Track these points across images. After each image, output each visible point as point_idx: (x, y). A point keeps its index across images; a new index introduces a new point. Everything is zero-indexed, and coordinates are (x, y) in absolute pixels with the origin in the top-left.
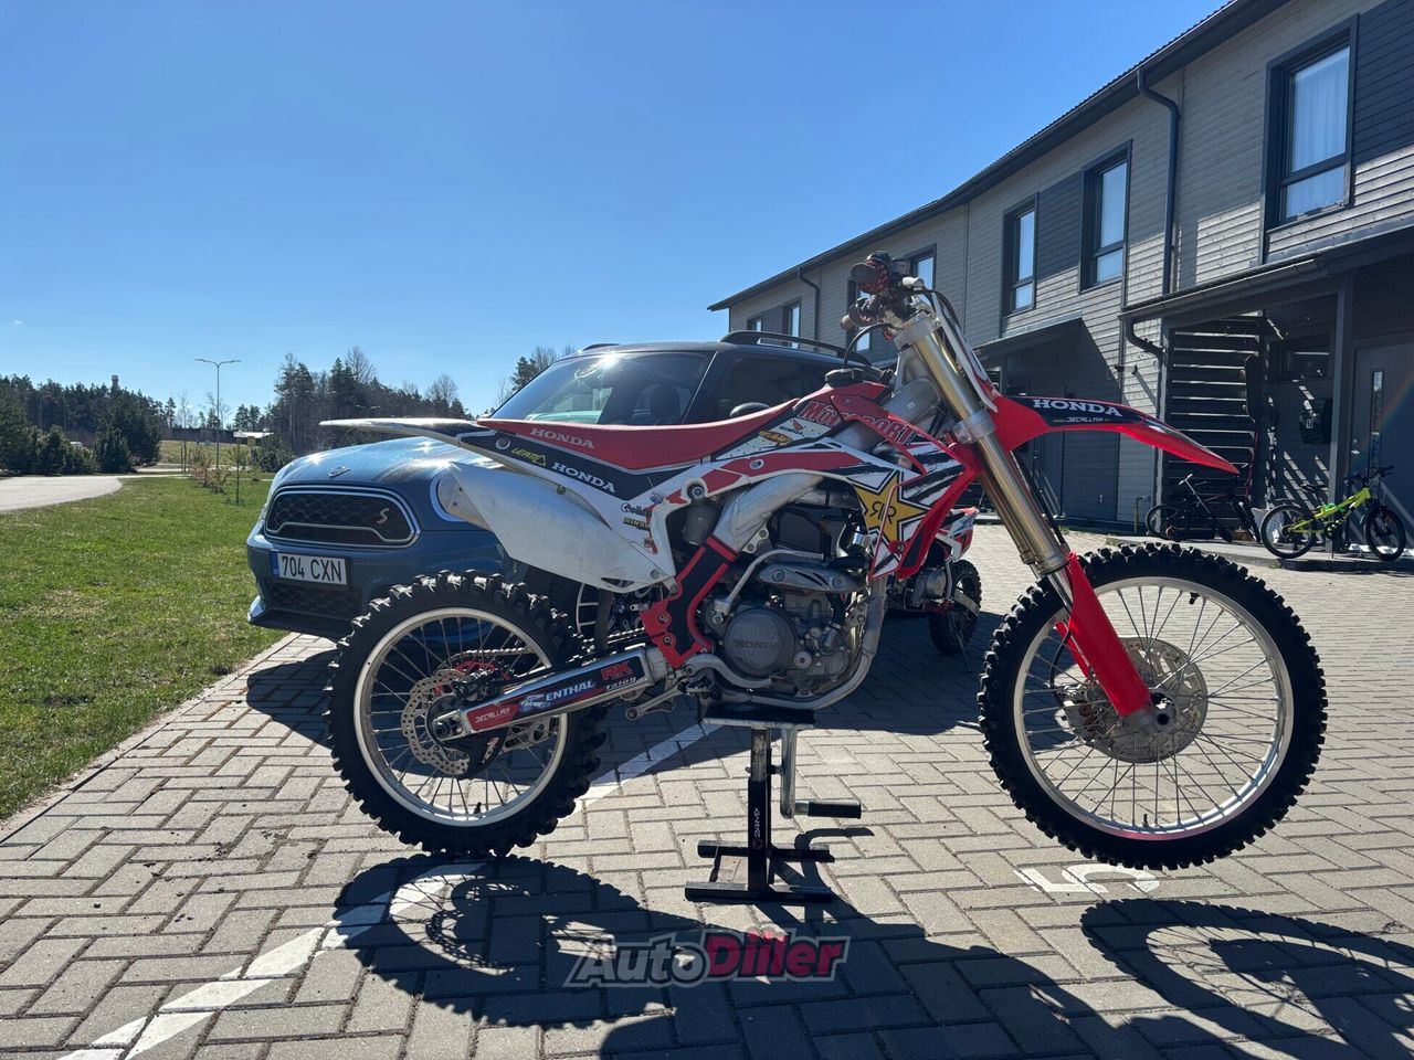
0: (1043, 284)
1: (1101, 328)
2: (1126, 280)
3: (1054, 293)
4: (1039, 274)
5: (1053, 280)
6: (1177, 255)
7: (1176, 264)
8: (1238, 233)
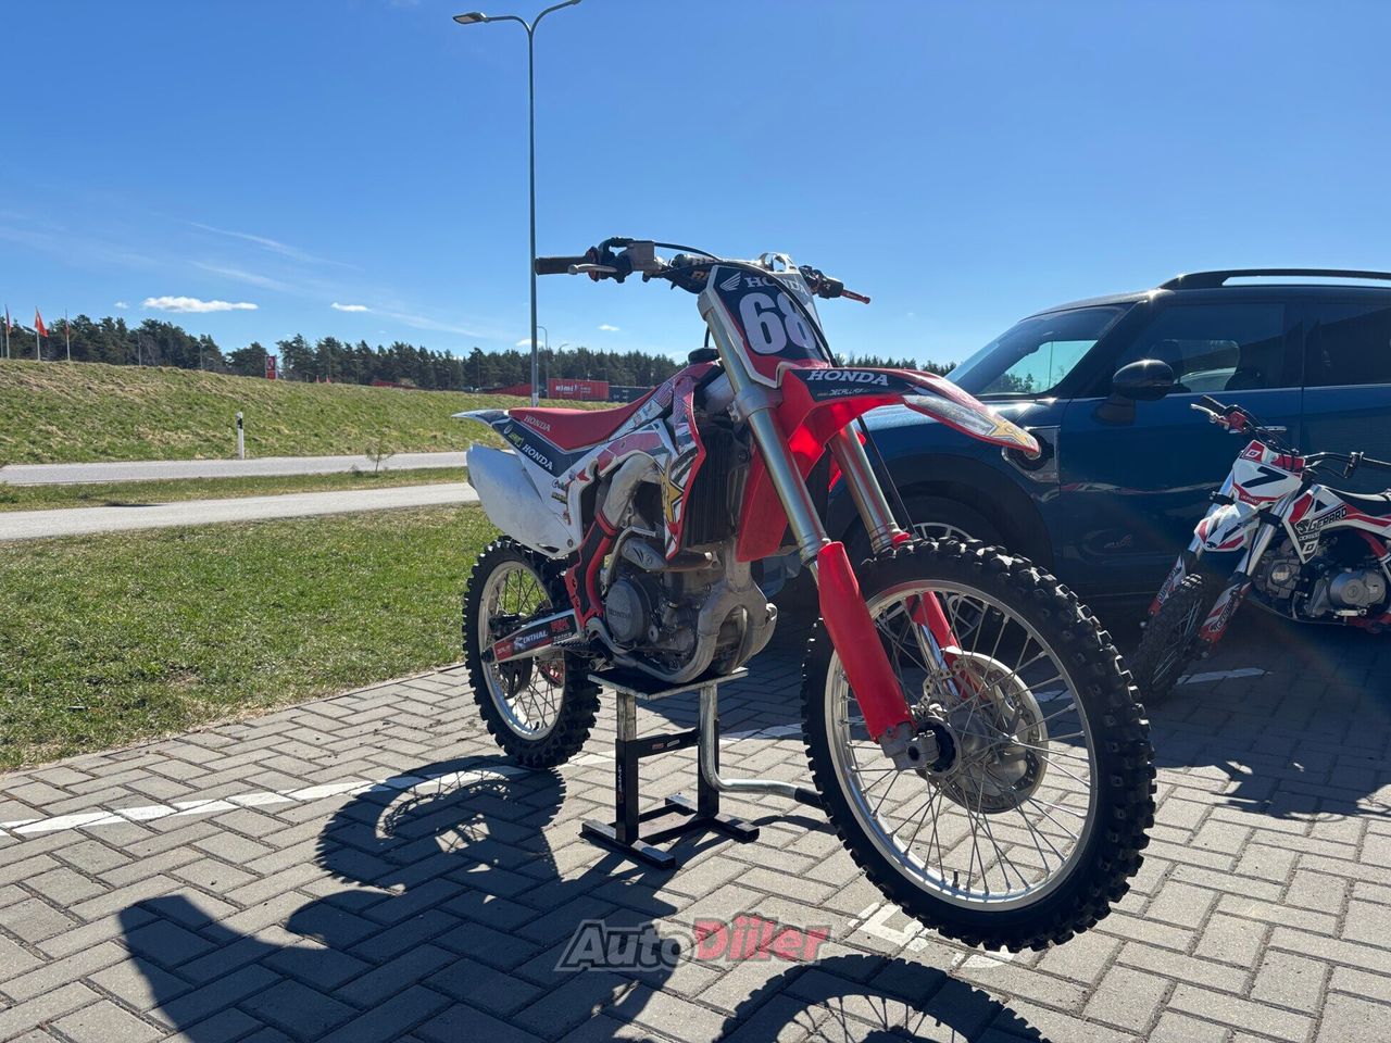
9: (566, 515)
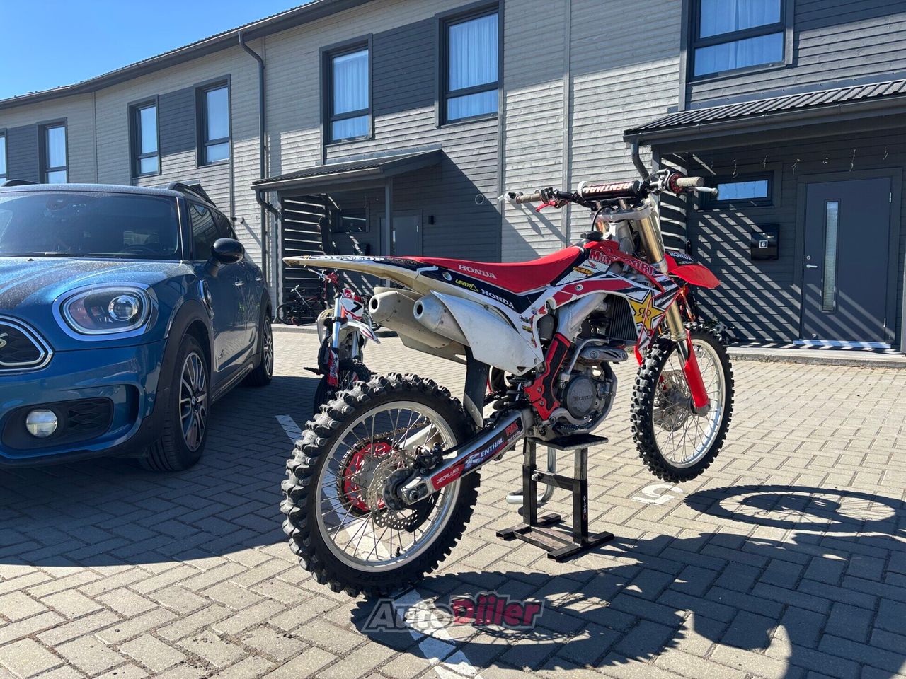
0: (167, 158)
1: (215, 192)
2: (233, 163)
3: (177, 166)
4: (162, 152)
5: (174, 157)
6: (268, 153)
7: (267, 157)
8: (307, 144)
9: (533, 341)
